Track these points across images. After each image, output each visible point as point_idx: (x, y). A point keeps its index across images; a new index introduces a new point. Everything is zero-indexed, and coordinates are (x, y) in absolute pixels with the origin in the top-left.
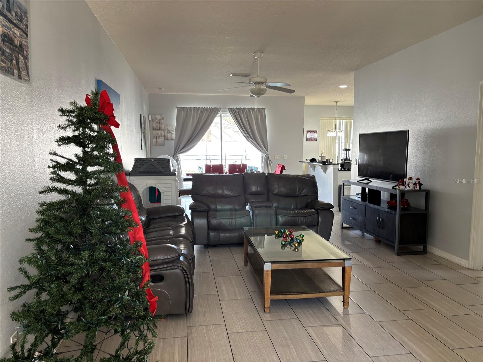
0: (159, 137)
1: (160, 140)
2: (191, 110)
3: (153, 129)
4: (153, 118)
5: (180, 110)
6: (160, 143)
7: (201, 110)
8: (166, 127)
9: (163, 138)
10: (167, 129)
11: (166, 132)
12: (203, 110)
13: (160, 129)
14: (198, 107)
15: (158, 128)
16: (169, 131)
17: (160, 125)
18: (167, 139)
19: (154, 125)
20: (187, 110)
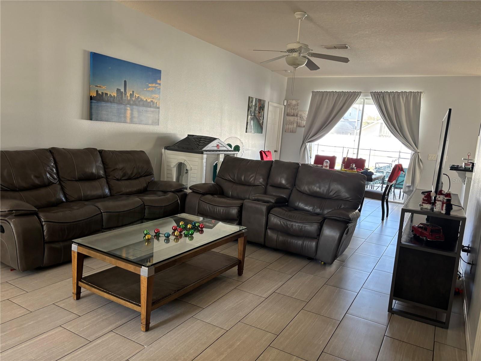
0: (292, 123)
1: (292, 126)
2: (327, 94)
3: (287, 115)
4: (289, 103)
5: (315, 94)
6: (292, 129)
7: (338, 95)
8: (300, 113)
9: (295, 125)
10: (301, 115)
11: (299, 118)
12: (340, 94)
13: (293, 115)
14: (334, 91)
15: (292, 114)
16: (301, 117)
17: (294, 111)
18: (299, 126)
19: (288, 111)
20: (323, 94)
